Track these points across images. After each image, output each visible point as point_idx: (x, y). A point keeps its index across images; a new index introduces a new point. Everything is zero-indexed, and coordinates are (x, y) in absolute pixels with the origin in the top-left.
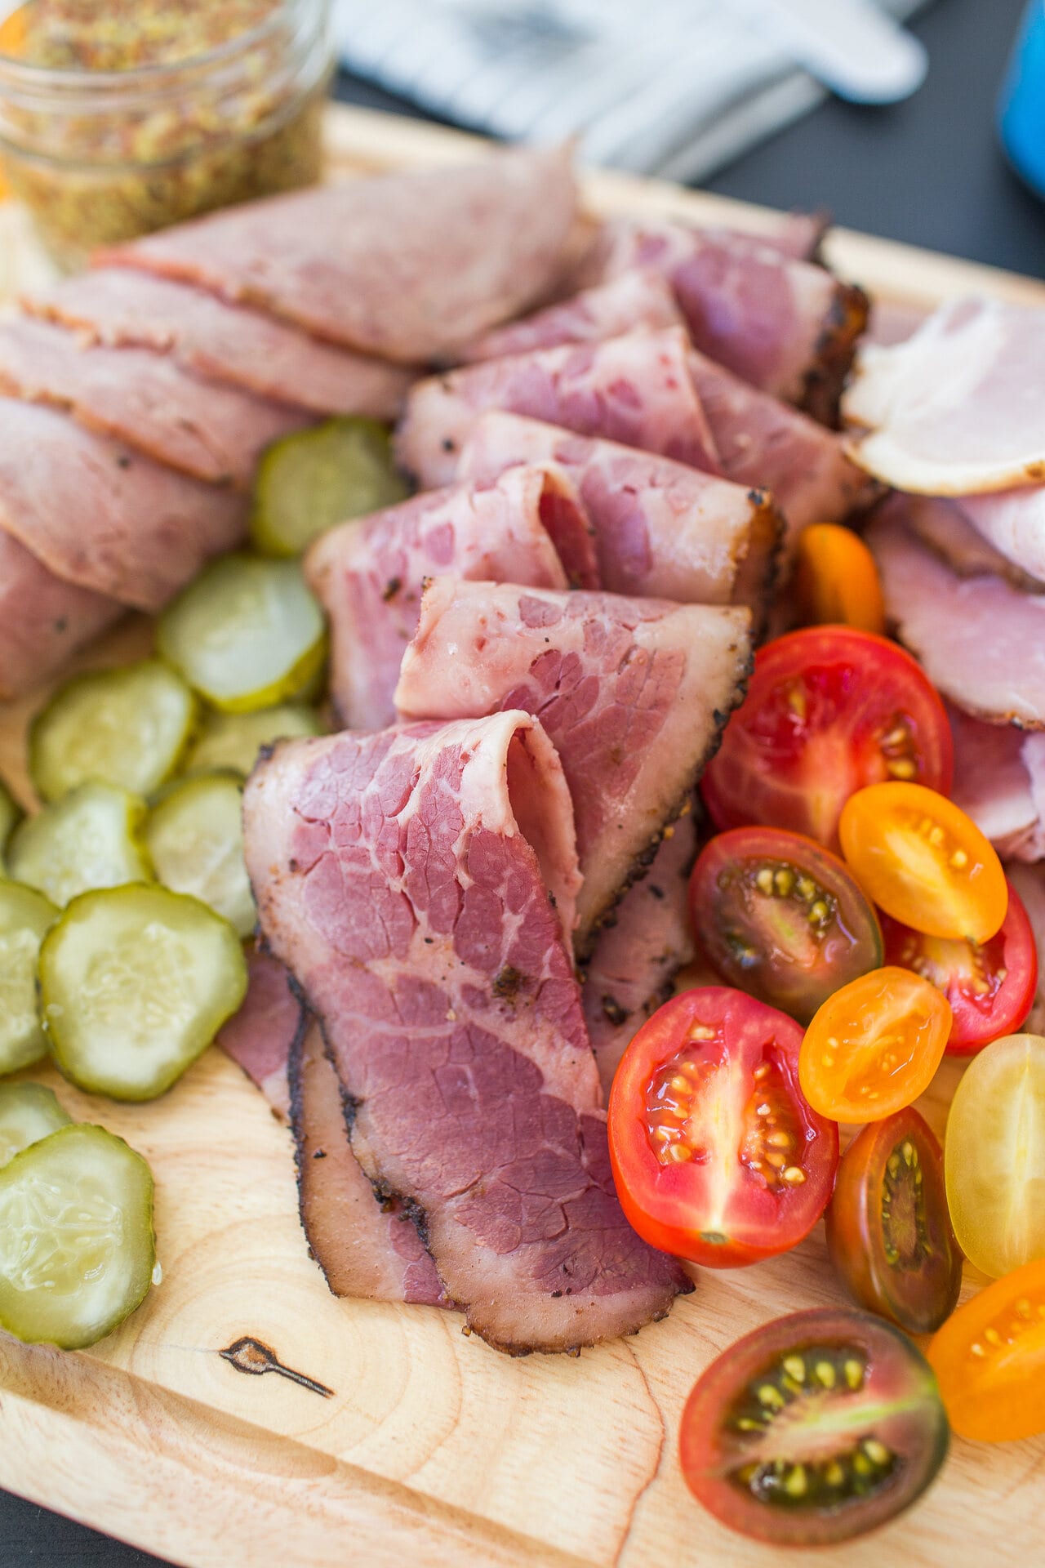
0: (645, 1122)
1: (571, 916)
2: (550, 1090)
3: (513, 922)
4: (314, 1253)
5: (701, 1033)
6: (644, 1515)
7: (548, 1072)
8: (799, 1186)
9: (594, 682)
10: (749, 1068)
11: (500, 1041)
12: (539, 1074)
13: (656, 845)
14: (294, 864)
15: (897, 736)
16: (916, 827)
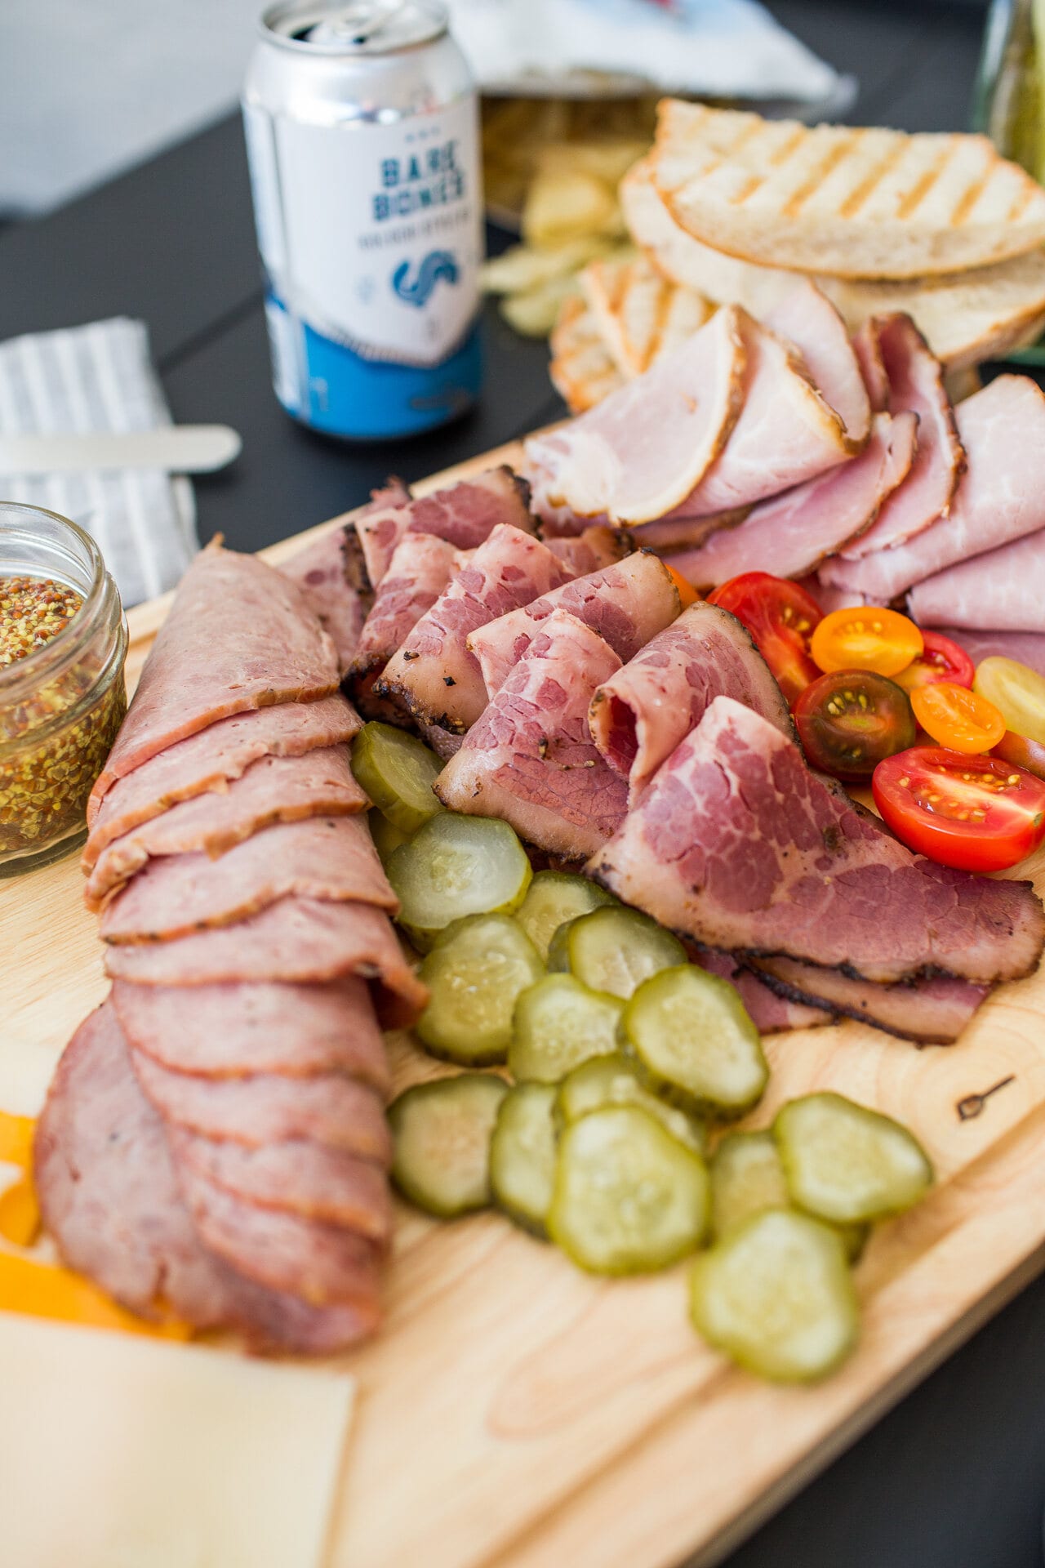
2: (893, 868)
4: (919, 1044)
5: (904, 782)
7: (884, 862)
9: (711, 669)
11: (854, 870)
12: (882, 866)
13: (795, 727)
14: (696, 890)
15: (788, 613)
16: (848, 633)
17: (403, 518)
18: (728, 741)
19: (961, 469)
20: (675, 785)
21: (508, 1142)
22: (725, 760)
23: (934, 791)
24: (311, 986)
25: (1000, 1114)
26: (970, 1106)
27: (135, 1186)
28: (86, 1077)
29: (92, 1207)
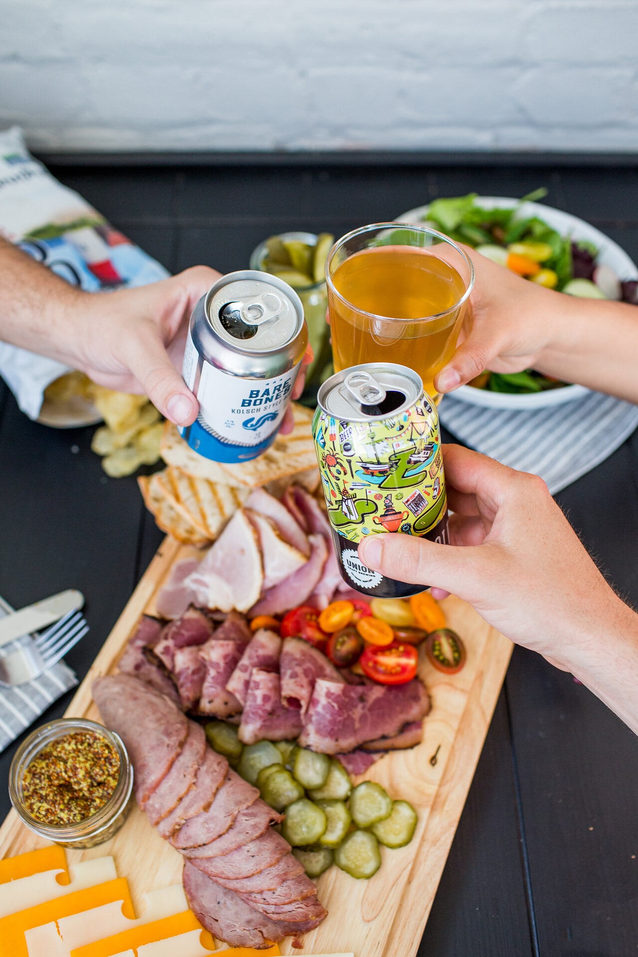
4: (412, 748)
5: (372, 663)
8: (404, 648)
9: (311, 669)
10: (378, 654)
11: (372, 704)
13: (344, 679)
16: (329, 616)
17: (170, 643)
18: (329, 695)
20: (318, 714)
22: (330, 701)
23: (382, 665)
24: (261, 837)
25: (442, 758)
26: (433, 760)
27: (237, 913)
28: (197, 890)
29: (228, 926)
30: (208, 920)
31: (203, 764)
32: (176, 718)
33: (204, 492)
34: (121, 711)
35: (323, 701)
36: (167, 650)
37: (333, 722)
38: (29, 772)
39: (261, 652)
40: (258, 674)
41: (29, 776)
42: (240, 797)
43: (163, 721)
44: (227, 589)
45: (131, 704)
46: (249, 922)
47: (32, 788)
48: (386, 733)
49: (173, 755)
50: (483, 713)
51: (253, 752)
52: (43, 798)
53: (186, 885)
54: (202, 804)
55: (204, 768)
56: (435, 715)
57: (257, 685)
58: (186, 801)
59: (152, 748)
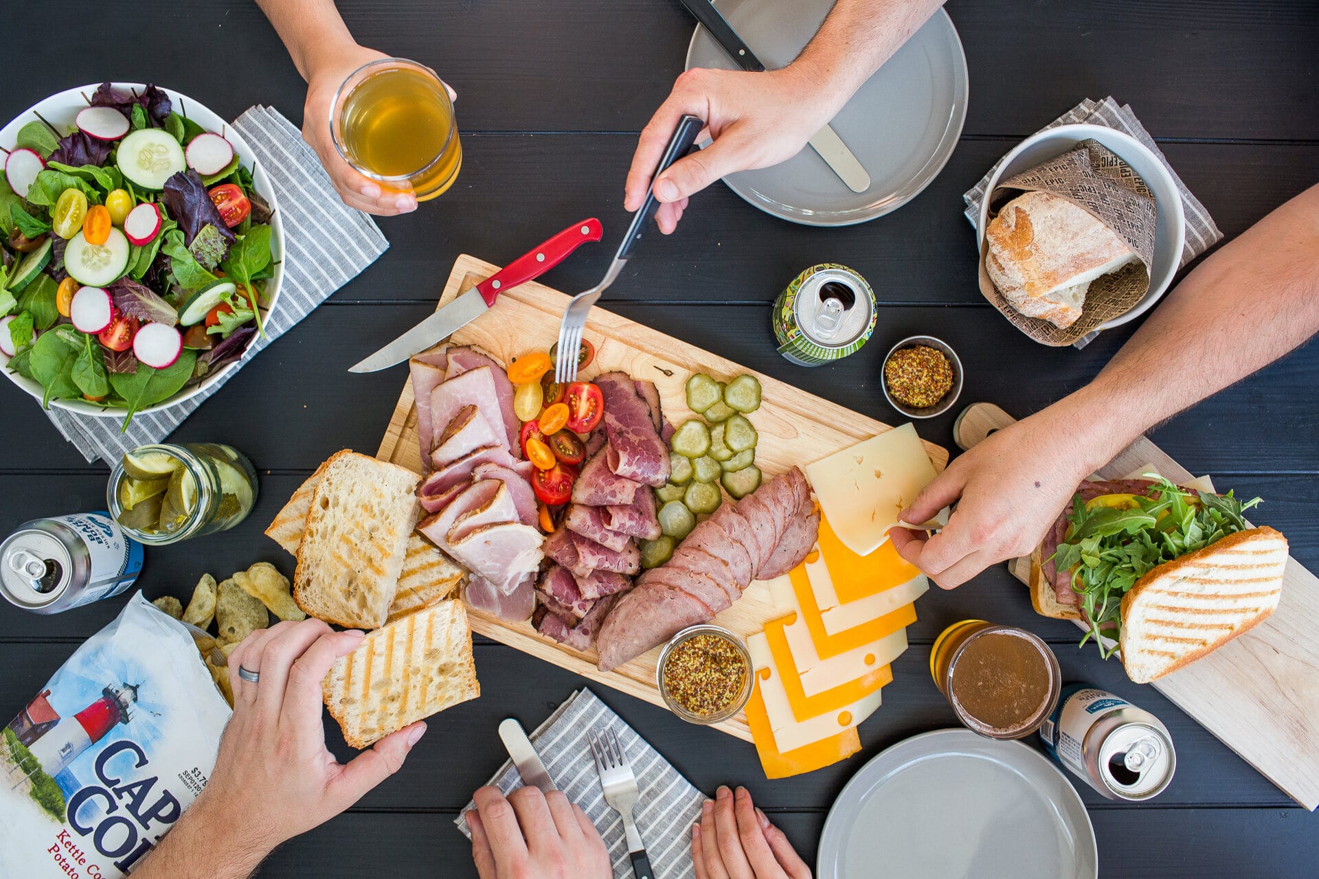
0: (597, 406)
1: (609, 446)
2: (614, 416)
3: (620, 442)
4: (658, 391)
5: (585, 426)
6: (600, 345)
7: (614, 419)
8: (571, 393)
9: (602, 482)
10: (577, 417)
11: (622, 425)
12: (616, 419)
13: (591, 458)
16: (542, 462)
18: (629, 464)
19: (485, 447)
20: (643, 473)
21: (740, 466)
22: (633, 462)
23: (586, 415)
25: (666, 366)
26: (668, 373)
27: (793, 536)
28: (775, 568)
29: (802, 542)
30: (798, 558)
31: (688, 569)
32: (639, 594)
33: (410, 583)
34: (636, 642)
35: (634, 468)
36: (582, 607)
37: (649, 459)
38: (698, 711)
39: (589, 523)
40: (614, 524)
41: (702, 710)
42: (717, 536)
43: (647, 604)
44: (522, 555)
45: (630, 634)
46: (800, 527)
47: (711, 707)
48: (647, 413)
49: (682, 594)
50: (625, 326)
51: (667, 526)
52: (720, 696)
53: (770, 577)
54: (723, 567)
55: (692, 567)
56: (626, 368)
57: (622, 525)
58: (719, 580)
59: (674, 611)
